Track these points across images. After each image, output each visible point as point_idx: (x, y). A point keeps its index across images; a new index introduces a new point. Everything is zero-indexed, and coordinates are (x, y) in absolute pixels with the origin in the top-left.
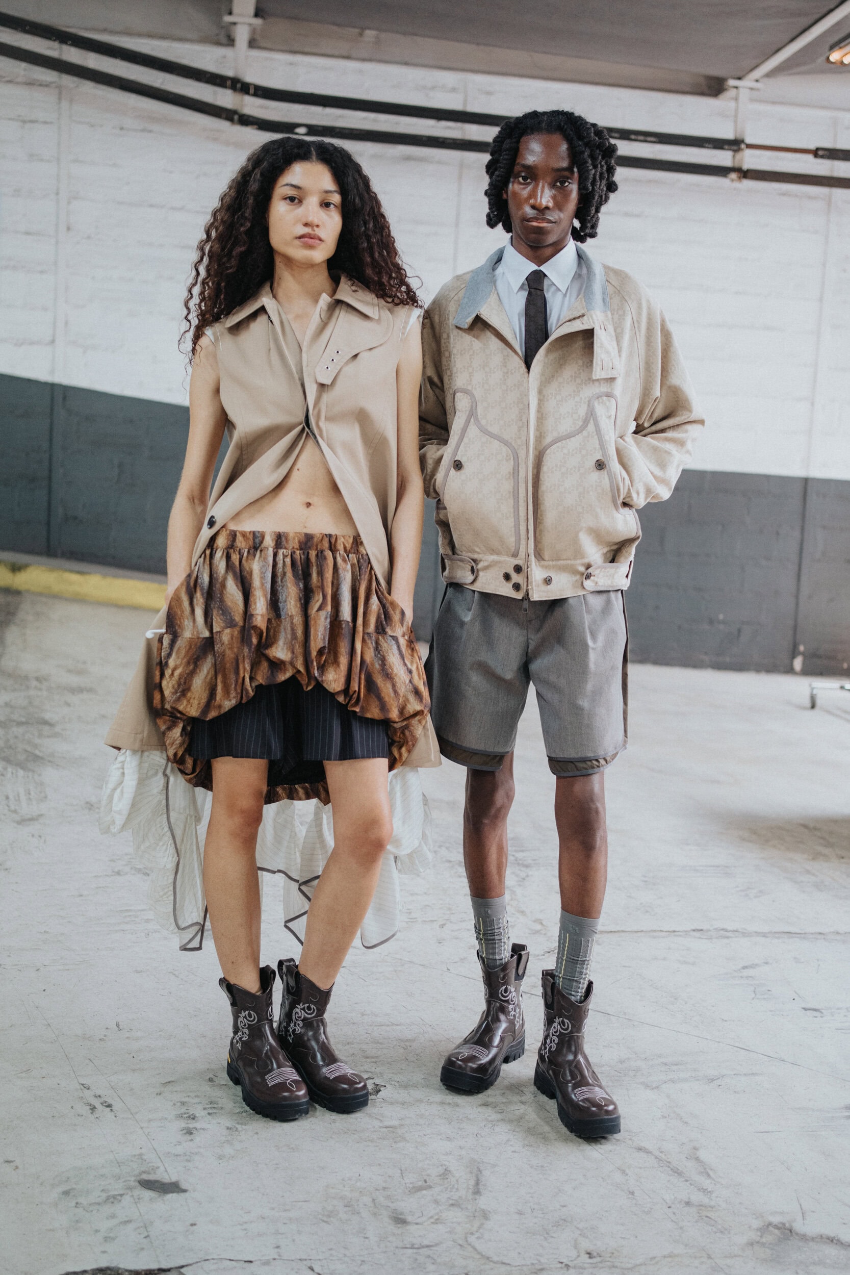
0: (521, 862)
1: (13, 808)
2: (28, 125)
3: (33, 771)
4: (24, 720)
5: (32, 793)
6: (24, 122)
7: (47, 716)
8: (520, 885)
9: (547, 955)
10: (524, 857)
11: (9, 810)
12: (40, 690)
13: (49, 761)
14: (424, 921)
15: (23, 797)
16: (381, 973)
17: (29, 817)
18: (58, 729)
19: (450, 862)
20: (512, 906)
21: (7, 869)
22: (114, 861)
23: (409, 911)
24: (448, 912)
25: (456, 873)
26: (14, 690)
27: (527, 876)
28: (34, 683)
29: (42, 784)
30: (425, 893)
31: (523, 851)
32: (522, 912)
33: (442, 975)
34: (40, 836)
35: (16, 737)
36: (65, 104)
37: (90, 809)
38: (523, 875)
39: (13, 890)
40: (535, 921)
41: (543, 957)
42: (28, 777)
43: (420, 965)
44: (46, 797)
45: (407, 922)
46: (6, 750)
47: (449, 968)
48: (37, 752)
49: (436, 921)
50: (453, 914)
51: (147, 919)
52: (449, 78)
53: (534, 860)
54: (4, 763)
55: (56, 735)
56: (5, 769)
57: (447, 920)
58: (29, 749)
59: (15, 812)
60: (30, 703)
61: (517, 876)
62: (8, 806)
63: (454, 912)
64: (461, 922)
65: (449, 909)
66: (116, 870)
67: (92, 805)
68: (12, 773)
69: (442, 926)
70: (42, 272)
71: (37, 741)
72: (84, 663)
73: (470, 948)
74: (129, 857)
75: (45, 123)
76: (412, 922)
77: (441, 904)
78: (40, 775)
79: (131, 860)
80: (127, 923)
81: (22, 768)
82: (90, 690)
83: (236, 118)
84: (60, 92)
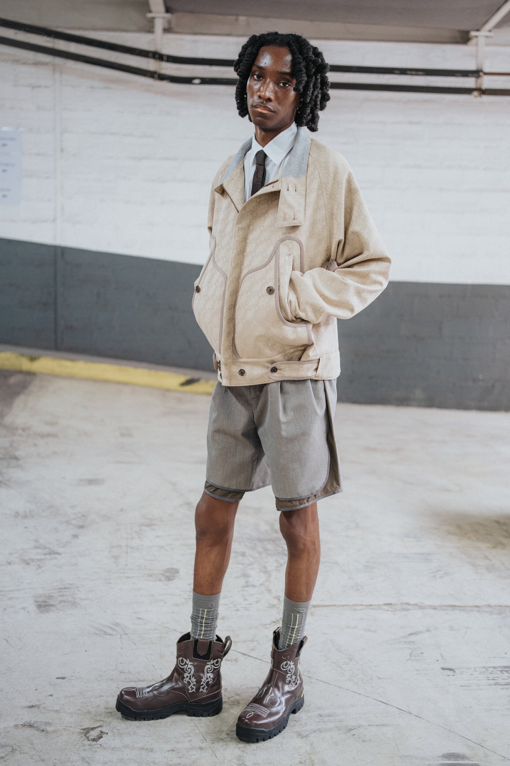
2: (35, 89)
6: (33, 87)
36: (57, 75)
70: (47, 178)
82: (54, 436)
83: (155, 76)
84: (54, 68)
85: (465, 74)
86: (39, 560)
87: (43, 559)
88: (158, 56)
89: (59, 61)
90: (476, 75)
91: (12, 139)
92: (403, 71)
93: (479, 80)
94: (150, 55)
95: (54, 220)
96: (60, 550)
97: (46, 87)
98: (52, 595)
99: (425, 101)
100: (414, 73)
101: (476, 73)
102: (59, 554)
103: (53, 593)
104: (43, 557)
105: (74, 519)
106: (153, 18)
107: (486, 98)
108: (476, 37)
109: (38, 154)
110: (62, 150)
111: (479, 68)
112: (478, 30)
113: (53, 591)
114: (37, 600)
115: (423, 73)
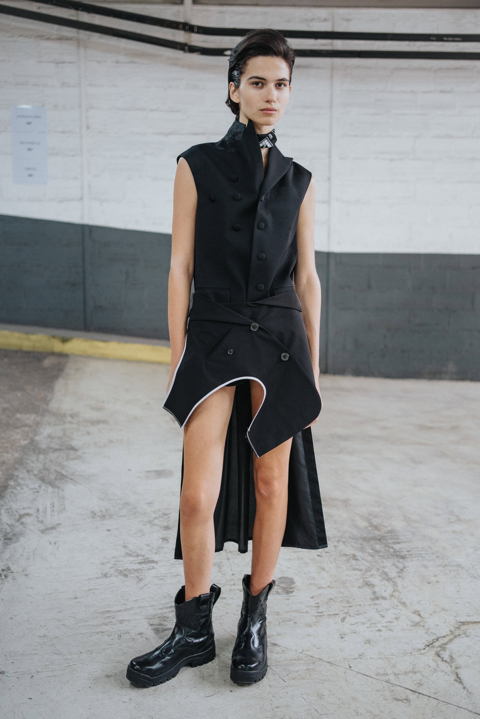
0: (398, 554)
1: (40, 519)
2: (60, 65)
3: (59, 488)
4: (58, 447)
5: (56, 506)
6: (58, 63)
7: (74, 443)
8: (399, 577)
9: (427, 649)
10: (401, 549)
11: (38, 521)
12: (72, 423)
13: (71, 479)
14: (329, 615)
15: (49, 510)
16: (298, 671)
17: (50, 526)
18: (79, 453)
19: (346, 555)
20: (395, 597)
21: (27, 575)
22: (104, 564)
23: (317, 605)
24: (347, 605)
25: (351, 566)
26: (56, 425)
27: (404, 567)
28: (69, 419)
29: (63, 498)
30: (329, 587)
31: (399, 543)
32: (404, 604)
33: (345, 673)
34: (55, 543)
35: (51, 461)
36: (82, 50)
37: (93, 518)
38: (401, 566)
39: (28, 595)
40: (414, 613)
41: (424, 651)
42: (54, 492)
43: (327, 662)
44: (64, 509)
45: (316, 617)
46: (43, 471)
47: (351, 666)
48: (64, 472)
49: (338, 614)
50: (351, 606)
51: (122, 620)
52: (322, 12)
53: (408, 551)
54: (40, 482)
55: (78, 458)
56: (40, 487)
57: (347, 613)
58: (58, 469)
59: (42, 522)
60: (64, 434)
61: (397, 567)
62: (38, 518)
63: (351, 605)
64: (357, 615)
65: (348, 602)
66: (104, 572)
67: (95, 514)
68: (45, 490)
69: (343, 619)
70: (73, 156)
71: (65, 463)
72: (103, 402)
73: (366, 643)
74: (115, 560)
75: (70, 63)
76: (320, 616)
77: (342, 597)
78: (63, 491)
79: (116, 563)
80: (106, 624)
81: (51, 486)
82: (104, 422)
83: (186, 48)
84: (79, 42)
86: (136, 570)
87: (140, 569)
88: (188, 27)
91: (37, 117)
94: (180, 27)
95: (81, 199)
96: (155, 558)
98: (166, 615)
102: (156, 563)
103: (165, 613)
104: (139, 566)
105: (155, 518)
109: (63, 132)
110: (88, 127)
113: (165, 611)
114: (151, 623)
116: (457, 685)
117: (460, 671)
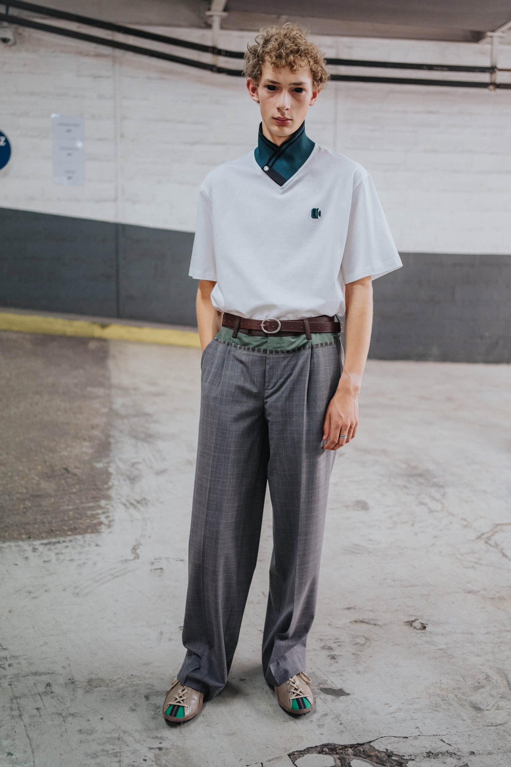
2: (98, 79)
4: (135, 414)
6: (95, 77)
9: (478, 539)
17: (160, 470)
18: (155, 418)
20: (445, 511)
32: (452, 514)
40: (462, 520)
41: (476, 541)
52: (328, 40)
70: (108, 161)
83: (214, 69)
84: (114, 59)
85: (482, 70)
88: (216, 51)
89: (118, 53)
90: (492, 71)
91: (76, 125)
92: (430, 67)
93: (494, 76)
94: (209, 50)
95: (116, 200)
97: (107, 77)
99: (441, 93)
100: (439, 68)
101: (492, 70)
106: (211, 16)
107: (499, 91)
108: (491, 37)
109: (100, 140)
110: (122, 136)
111: (494, 65)
112: (493, 31)
115: (447, 69)
116: (504, 559)
117: (504, 551)
